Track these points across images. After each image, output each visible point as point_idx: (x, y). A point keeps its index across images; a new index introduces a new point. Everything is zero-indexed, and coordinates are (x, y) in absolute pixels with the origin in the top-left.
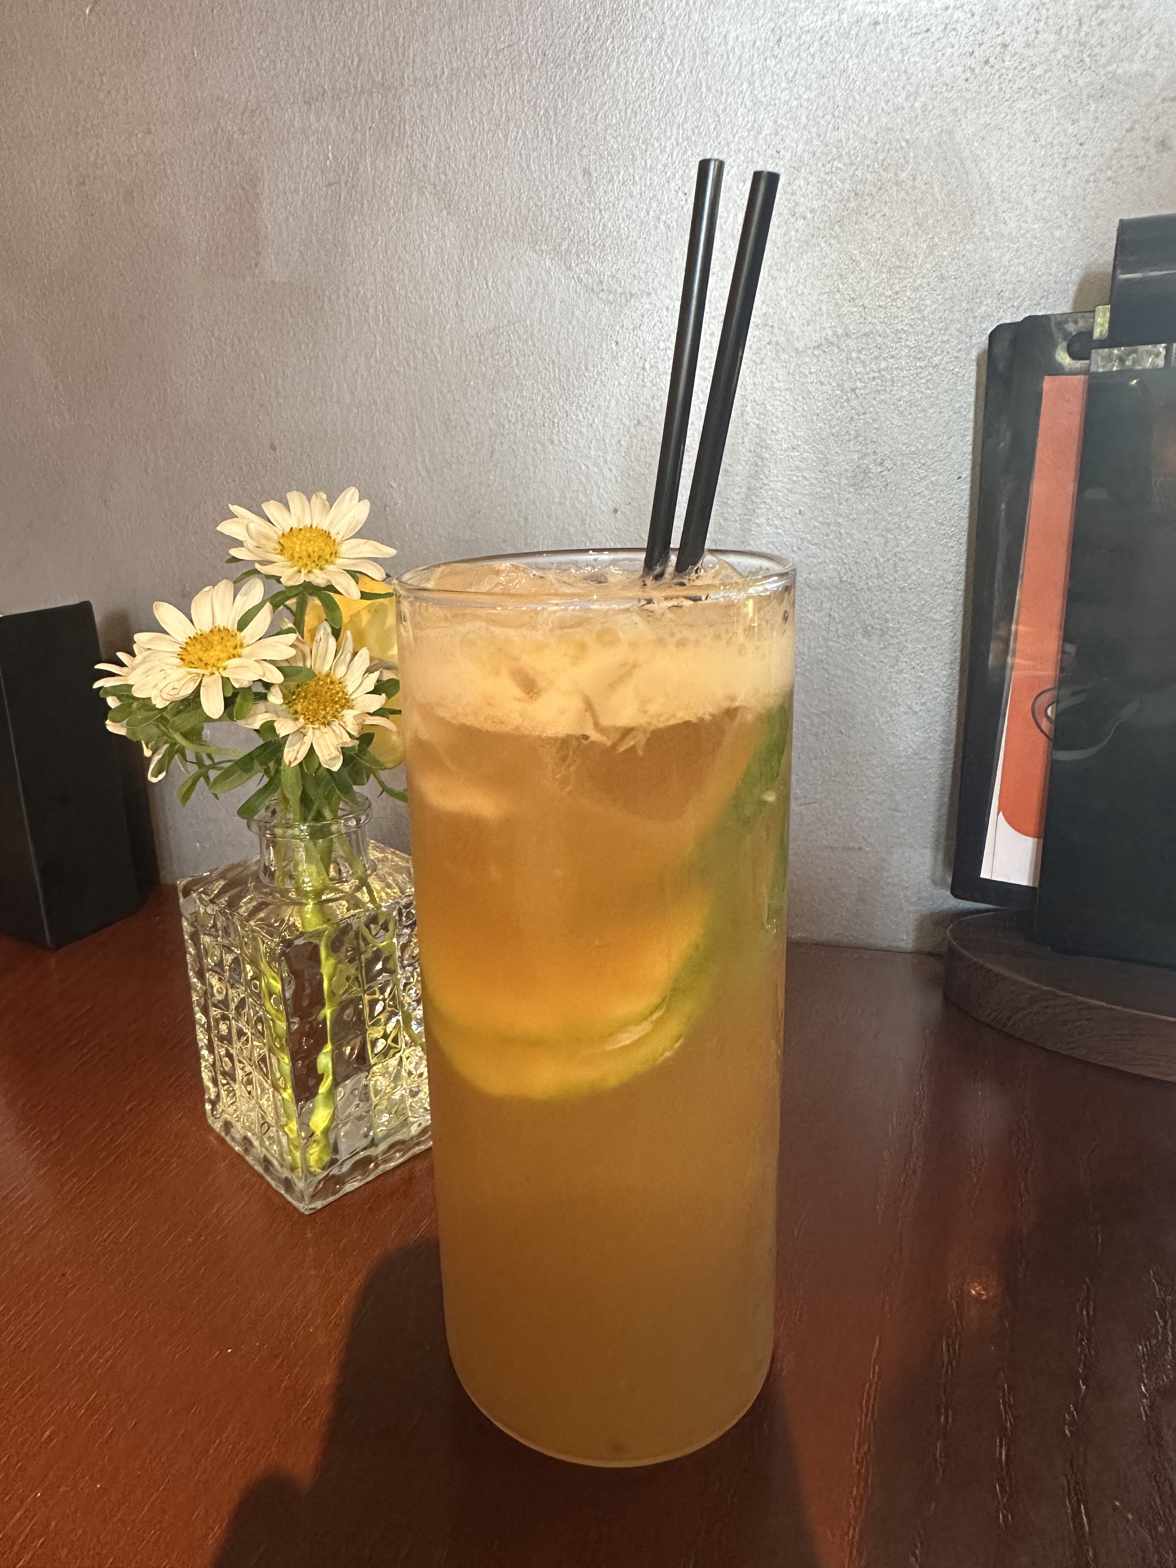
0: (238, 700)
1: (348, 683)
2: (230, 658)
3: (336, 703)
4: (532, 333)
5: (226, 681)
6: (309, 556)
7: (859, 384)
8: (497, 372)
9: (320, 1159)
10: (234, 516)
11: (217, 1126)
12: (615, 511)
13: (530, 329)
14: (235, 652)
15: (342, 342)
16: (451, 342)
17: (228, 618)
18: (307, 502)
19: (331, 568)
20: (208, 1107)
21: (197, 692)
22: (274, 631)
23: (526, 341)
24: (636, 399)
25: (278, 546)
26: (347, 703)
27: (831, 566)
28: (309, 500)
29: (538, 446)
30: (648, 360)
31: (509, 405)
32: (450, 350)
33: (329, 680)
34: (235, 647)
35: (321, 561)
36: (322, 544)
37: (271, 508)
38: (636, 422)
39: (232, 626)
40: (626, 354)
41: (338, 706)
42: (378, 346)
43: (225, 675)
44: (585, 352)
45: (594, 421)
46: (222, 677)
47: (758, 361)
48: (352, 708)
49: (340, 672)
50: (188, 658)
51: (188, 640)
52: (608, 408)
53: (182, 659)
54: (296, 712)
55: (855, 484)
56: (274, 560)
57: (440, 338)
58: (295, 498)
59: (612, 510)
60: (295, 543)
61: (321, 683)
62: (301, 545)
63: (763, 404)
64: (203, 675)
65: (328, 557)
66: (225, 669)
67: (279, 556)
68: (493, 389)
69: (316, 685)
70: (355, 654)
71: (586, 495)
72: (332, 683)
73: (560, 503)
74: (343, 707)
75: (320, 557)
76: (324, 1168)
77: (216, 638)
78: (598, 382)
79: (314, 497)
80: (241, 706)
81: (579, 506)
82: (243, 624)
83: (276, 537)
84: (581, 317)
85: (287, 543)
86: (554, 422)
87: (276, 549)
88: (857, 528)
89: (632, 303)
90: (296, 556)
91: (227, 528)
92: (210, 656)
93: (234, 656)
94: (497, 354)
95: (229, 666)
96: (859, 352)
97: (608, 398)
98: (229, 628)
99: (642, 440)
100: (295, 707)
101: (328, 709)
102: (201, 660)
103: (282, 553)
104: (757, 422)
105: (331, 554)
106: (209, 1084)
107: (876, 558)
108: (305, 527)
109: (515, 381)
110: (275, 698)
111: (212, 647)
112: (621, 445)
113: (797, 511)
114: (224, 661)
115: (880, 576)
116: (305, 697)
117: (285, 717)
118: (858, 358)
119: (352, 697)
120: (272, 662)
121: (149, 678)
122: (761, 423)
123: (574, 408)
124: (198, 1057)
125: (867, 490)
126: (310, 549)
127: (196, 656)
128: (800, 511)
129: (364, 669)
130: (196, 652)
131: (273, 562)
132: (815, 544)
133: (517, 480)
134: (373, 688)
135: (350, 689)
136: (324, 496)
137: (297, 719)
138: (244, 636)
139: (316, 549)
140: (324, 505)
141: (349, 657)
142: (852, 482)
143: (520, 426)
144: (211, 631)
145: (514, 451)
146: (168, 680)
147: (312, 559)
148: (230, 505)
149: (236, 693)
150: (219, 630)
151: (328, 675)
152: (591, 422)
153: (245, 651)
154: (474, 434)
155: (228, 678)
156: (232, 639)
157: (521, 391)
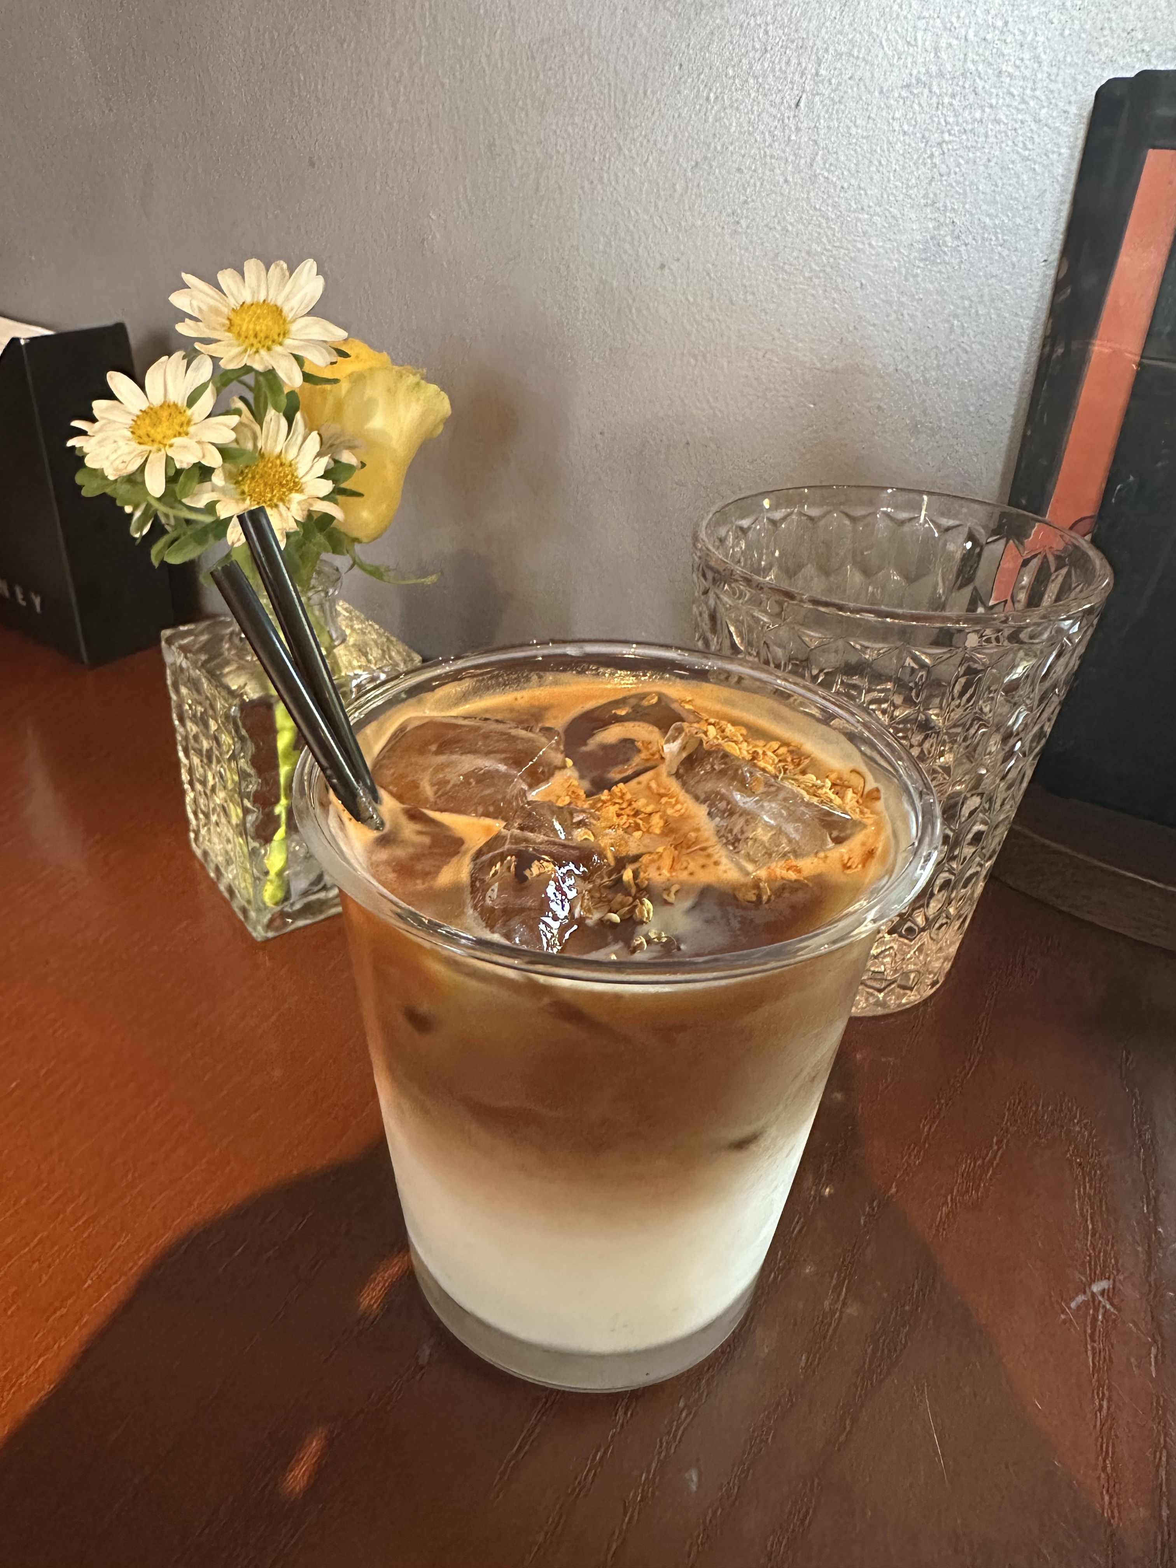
0: (182, 478)
1: (299, 465)
2: (175, 436)
3: (282, 486)
4: (589, 48)
5: (169, 460)
6: (256, 336)
7: (947, 137)
8: (549, 91)
9: (273, 896)
10: (186, 287)
11: (198, 852)
12: (662, 266)
13: (587, 41)
14: (181, 430)
15: (385, 43)
16: (501, 51)
17: (178, 394)
18: (263, 273)
19: (278, 349)
20: (192, 835)
21: (142, 468)
22: (220, 410)
23: (581, 56)
24: (696, 137)
25: (227, 322)
26: (296, 486)
27: (887, 352)
28: (267, 270)
29: (586, 183)
30: (714, 90)
31: (558, 132)
32: (499, 61)
33: (278, 462)
34: (182, 425)
35: (268, 342)
36: (270, 323)
37: (226, 278)
38: (693, 163)
39: (181, 401)
40: (690, 80)
41: (284, 490)
42: (423, 50)
43: (169, 455)
44: (645, 76)
45: (648, 160)
46: (167, 456)
47: (837, 99)
48: (300, 491)
49: (291, 455)
50: (138, 432)
51: (140, 413)
52: (665, 144)
53: (133, 433)
54: (243, 493)
55: (925, 259)
56: (218, 338)
57: (489, 46)
58: (252, 266)
59: (658, 265)
60: (244, 320)
61: (270, 465)
62: (249, 322)
63: (836, 153)
64: (150, 452)
65: (276, 337)
66: (171, 446)
67: (227, 334)
68: (542, 112)
69: (264, 466)
70: (305, 439)
71: (632, 244)
72: (282, 465)
73: (605, 252)
74: (291, 490)
75: (266, 337)
76: (277, 904)
77: (165, 414)
78: (657, 113)
79: (273, 266)
80: (185, 484)
81: (625, 257)
82: (192, 400)
83: (225, 310)
84: (644, 31)
85: (237, 320)
86: (605, 156)
87: (224, 325)
88: (922, 311)
89: (702, 17)
90: (243, 334)
91: (179, 300)
92: (158, 433)
93: (180, 434)
94: (550, 69)
95: (175, 445)
96: (953, 96)
97: (666, 131)
98: (180, 405)
99: (698, 185)
100: (243, 487)
101: (275, 492)
102: (148, 436)
103: (229, 330)
104: (826, 174)
105: (279, 335)
106: (191, 816)
107: (937, 347)
108: (258, 303)
109: (566, 104)
110: (218, 479)
111: (160, 423)
112: (675, 191)
113: (858, 284)
114: (169, 438)
115: (939, 367)
116: (253, 478)
117: (232, 498)
118: (951, 104)
119: (302, 481)
120: (213, 444)
121: (102, 449)
122: (830, 176)
123: (627, 142)
124: (183, 793)
125: (940, 267)
126: (258, 328)
127: (145, 431)
128: (862, 284)
129: (315, 453)
130: (145, 427)
131: (220, 341)
132: (874, 325)
133: (561, 221)
134: (322, 473)
135: (300, 472)
136: (285, 266)
137: (244, 500)
138: (192, 414)
139: (264, 328)
140: (284, 275)
141: (300, 439)
142: (923, 256)
143: (568, 159)
144: (161, 406)
145: (560, 188)
146: (119, 453)
147: (259, 338)
148: (184, 275)
149: (179, 472)
150: (169, 406)
151: (279, 456)
152: (645, 159)
153: (192, 429)
154: (519, 164)
155: (172, 459)
156: (179, 416)
157: (572, 116)
